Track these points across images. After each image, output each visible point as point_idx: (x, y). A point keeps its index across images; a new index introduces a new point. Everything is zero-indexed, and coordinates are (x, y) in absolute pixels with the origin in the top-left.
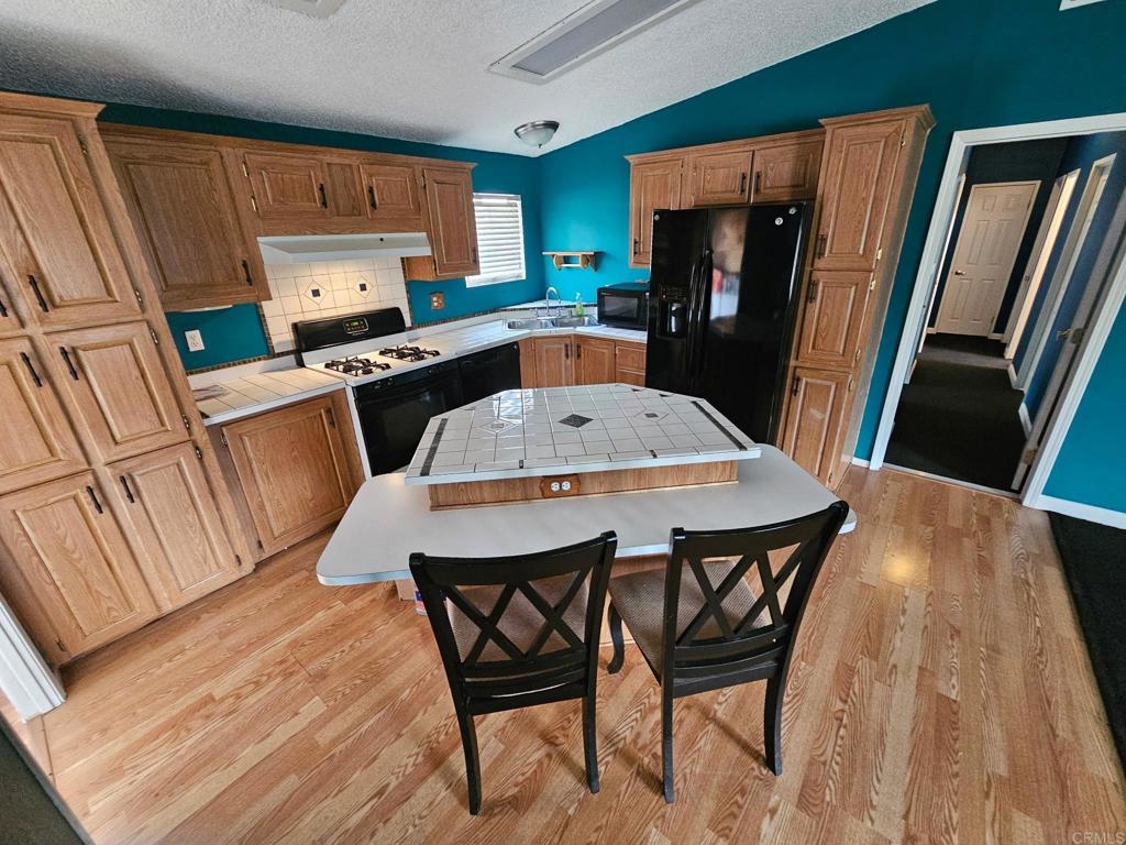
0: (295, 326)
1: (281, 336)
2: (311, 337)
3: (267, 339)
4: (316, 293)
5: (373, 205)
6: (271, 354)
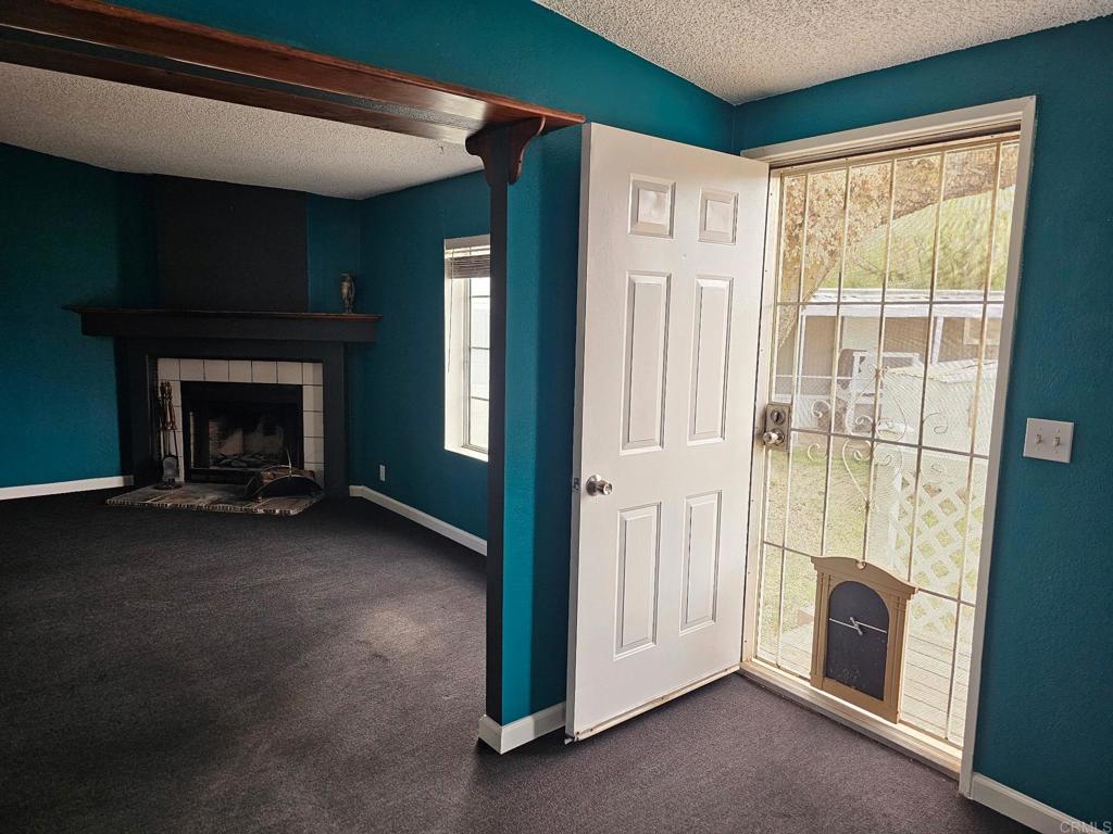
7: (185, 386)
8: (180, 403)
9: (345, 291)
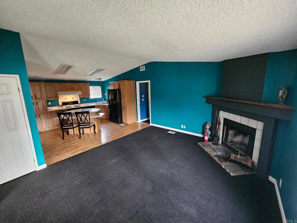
0: (62, 102)
1: (60, 103)
2: (64, 104)
3: (58, 104)
4: (66, 99)
5: (74, 89)
6: (59, 106)
7: (225, 119)
8: (223, 123)
9: (280, 94)
